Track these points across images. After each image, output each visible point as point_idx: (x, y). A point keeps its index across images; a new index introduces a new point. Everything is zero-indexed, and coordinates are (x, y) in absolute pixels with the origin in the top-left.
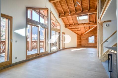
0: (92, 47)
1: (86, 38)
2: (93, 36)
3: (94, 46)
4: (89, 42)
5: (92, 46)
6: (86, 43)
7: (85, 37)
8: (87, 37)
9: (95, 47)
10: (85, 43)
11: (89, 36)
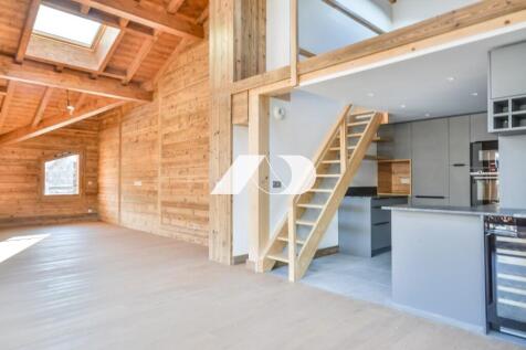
0: (64, 217)
1: (28, 166)
2: (70, 153)
3: (78, 212)
4: (49, 190)
5: (67, 212)
6: (24, 196)
7: (16, 157)
8: (31, 155)
9: (82, 216)
10: (18, 196)
11: (47, 152)
